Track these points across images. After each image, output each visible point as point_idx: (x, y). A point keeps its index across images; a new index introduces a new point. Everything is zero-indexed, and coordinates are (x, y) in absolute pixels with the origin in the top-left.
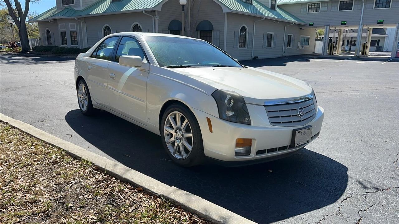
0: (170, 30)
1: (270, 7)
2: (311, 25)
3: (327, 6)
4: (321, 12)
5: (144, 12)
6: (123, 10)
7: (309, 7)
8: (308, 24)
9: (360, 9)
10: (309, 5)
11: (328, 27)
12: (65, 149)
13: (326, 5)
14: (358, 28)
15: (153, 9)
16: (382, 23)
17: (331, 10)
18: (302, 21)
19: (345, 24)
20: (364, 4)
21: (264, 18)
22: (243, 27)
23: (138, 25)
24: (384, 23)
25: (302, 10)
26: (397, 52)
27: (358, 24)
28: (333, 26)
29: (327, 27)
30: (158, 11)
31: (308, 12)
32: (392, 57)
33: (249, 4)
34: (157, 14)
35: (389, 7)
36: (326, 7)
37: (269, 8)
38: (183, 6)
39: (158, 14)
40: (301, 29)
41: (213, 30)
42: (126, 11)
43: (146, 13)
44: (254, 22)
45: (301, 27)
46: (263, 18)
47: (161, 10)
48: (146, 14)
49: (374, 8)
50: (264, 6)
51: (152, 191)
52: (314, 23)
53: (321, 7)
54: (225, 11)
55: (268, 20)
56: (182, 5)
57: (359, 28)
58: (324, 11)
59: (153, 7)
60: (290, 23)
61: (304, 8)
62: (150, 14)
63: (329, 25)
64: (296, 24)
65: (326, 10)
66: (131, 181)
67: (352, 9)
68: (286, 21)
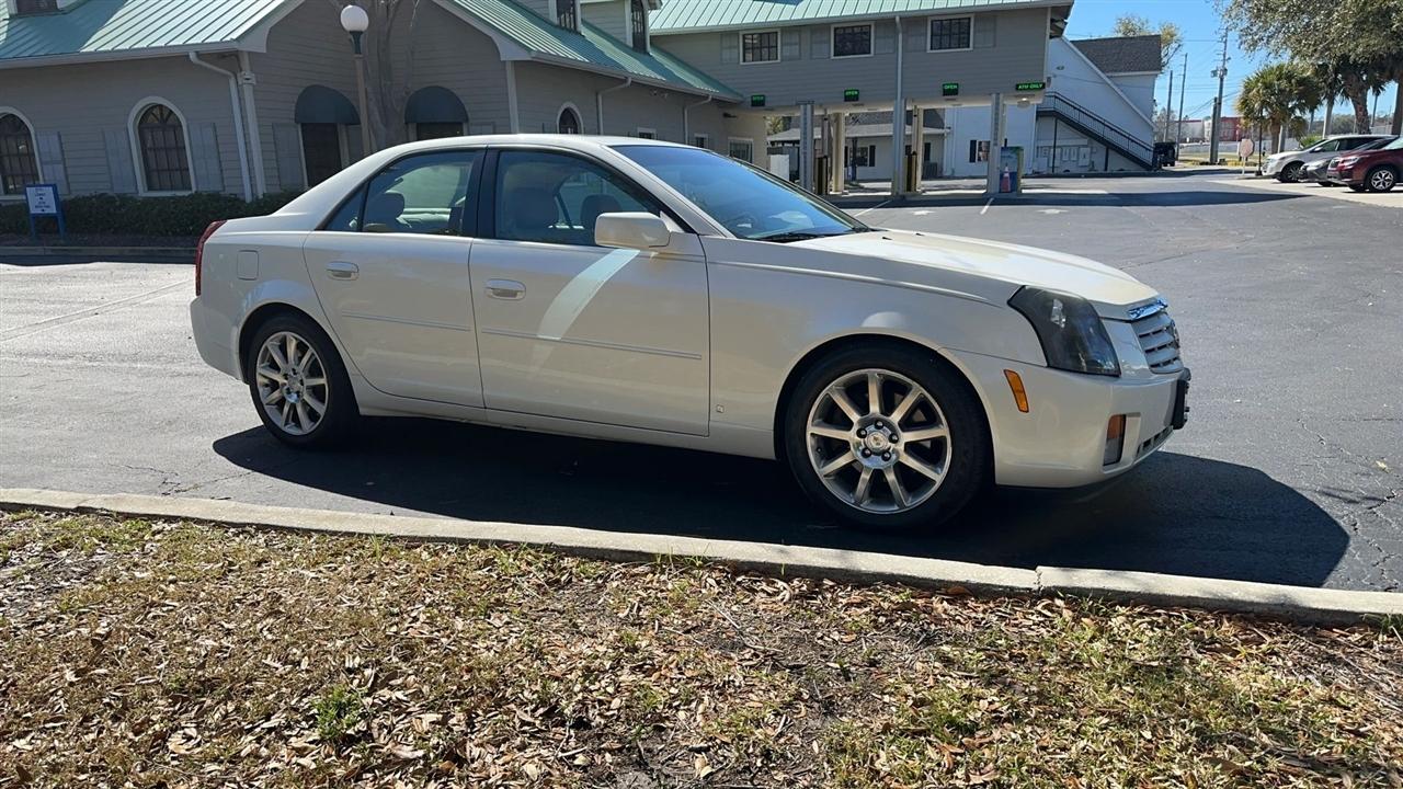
0: (303, 125)
1: (630, 42)
2: (758, 103)
3: (797, 40)
4: (782, 60)
5: (192, 56)
6: (91, 49)
7: (744, 43)
8: (750, 100)
9: (891, 51)
10: (744, 38)
11: (809, 106)
12: (532, 541)
13: (795, 38)
14: (892, 109)
15: (236, 46)
16: (955, 92)
17: (811, 54)
18: (731, 91)
19: (855, 98)
20: (900, 36)
21: (630, 80)
22: (567, 112)
23: (161, 106)
24: (960, 92)
25: (726, 55)
26: (1002, 176)
27: (891, 98)
28: (821, 106)
29: (805, 110)
30: (249, 53)
31: (744, 61)
32: (993, 191)
33: (570, 31)
34: (245, 63)
35: (968, 47)
36: (796, 44)
37: (627, 47)
38: (356, 34)
39: (250, 64)
40: (726, 115)
41: (467, 120)
42: (105, 52)
43: (200, 59)
44: (597, 94)
45: (727, 111)
46: (625, 81)
47: (263, 50)
48: (204, 64)
49: (929, 51)
50: (612, 38)
51: (1007, 587)
52: (766, 94)
53: (782, 45)
54: (508, 54)
55: (640, 86)
56: (351, 32)
57: (896, 109)
58: (791, 59)
59: (235, 36)
60: (698, 97)
61: (730, 48)
62: (216, 65)
63: (812, 103)
64: (717, 102)
65: (797, 53)
66: (905, 576)
67: (869, 53)
68: (690, 90)
